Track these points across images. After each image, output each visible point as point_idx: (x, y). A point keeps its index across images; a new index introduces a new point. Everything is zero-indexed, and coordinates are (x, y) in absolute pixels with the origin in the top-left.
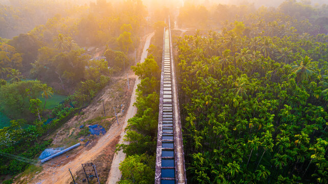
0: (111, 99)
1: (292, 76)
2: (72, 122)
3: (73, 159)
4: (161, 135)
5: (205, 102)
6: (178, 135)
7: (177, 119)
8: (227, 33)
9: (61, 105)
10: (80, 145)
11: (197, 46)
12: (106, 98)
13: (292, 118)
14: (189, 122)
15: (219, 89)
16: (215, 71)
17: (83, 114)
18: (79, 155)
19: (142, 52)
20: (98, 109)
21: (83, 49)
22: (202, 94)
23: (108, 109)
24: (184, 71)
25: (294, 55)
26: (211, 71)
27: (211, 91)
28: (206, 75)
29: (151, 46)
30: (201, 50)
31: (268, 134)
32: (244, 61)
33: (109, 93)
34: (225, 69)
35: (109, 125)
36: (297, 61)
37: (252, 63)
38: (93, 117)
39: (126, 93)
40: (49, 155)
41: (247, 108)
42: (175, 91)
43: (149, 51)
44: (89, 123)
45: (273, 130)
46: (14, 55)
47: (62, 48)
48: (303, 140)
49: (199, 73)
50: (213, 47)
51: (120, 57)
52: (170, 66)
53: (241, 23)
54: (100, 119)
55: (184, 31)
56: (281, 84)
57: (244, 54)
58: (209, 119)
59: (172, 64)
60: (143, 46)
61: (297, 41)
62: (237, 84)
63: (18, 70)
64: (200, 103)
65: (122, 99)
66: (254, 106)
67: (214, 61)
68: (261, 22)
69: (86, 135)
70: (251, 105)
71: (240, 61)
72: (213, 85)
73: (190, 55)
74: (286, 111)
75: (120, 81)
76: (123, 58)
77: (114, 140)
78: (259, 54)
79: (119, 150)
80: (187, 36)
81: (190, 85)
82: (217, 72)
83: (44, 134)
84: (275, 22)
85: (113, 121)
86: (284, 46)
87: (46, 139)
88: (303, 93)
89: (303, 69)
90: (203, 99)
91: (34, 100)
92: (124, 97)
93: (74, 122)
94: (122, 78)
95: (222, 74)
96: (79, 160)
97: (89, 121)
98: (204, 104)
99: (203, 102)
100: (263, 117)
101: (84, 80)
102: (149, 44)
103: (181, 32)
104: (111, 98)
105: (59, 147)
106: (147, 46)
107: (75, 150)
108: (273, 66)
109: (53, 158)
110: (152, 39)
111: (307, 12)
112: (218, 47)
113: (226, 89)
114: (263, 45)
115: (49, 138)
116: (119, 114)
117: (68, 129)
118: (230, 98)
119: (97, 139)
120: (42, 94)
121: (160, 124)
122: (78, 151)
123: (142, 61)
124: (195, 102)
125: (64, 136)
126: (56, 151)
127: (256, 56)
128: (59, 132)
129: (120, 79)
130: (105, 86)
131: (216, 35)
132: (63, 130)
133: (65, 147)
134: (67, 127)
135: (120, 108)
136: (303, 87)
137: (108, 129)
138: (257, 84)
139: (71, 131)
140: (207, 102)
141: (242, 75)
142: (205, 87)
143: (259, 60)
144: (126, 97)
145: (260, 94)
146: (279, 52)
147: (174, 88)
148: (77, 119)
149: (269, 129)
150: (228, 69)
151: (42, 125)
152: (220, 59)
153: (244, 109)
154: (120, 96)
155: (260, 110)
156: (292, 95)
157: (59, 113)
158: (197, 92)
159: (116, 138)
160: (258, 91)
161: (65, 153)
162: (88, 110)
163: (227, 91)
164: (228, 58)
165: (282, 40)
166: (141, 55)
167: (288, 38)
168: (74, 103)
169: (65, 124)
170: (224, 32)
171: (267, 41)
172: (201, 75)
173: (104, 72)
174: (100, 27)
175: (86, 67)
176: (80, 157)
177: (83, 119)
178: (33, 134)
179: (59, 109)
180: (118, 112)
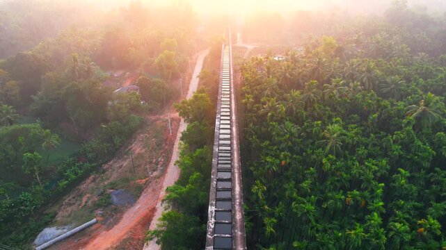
0: (144, 150)
1: (409, 123)
2: (87, 185)
3: (86, 244)
4: (213, 227)
5: (281, 161)
6: (238, 225)
7: (237, 197)
8: (311, 52)
9: (71, 159)
10: (97, 222)
11: (268, 74)
12: (137, 148)
13: (411, 189)
14: (257, 194)
15: (301, 141)
16: (295, 113)
17: (104, 172)
18: (94, 238)
19: (191, 78)
20: (125, 165)
21: (108, 74)
22: (275, 147)
23: (139, 166)
24: (250, 111)
25: (408, 86)
26: (290, 112)
27: (290, 144)
28: (282, 118)
29: (203, 72)
30: (275, 81)
31: (376, 218)
32: (337, 96)
33: (143, 141)
34: (309, 109)
35: (140, 190)
36: (413, 95)
37: (348, 101)
38: (118, 177)
39: (166, 140)
40: (49, 238)
41: (343, 173)
42: (235, 147)
43: (201, 78)
44: (111, 187)
45: (384, 211)
46: (8, 83)
47: (77, 73)
48: (430, 230)
49: (272, 116)
50: (291, 75)
51: (159, 87)
52: (230, 105)
53: (331, 39)
54: (127, 180)
55: (250, 47)
56: (392, 135)
57: (336, 86)
58: (286, 190)
59: (233, 102)
60: (193, 70)
61: (411, 64)
62: (328, 135)
63: (11, 107)
64: (272, 164)
65: (160, 149)
66: (354, 171)
67: (293, 98)
68: (359, 37)
69: (106, 206)
70: (348, 169)
71: (330, 97)
72: (292, 135)
73: (258, 87)
74: (402, 178)
75: (159, 122)
76: (163, 88)
77: (147, 215)
78: (357, 85)
79: (151, 239)
80: (255, 57)
81: (259, 132)
82: (297, 113)
83: (45, 205)
84: (379, 37)
85: (147, 184)
86: (392, 73)
87: (47, 212)
88: (425, 150)
89: (424, 111)
90: (277, 157)
91: (29, 154)
92: (164, 146)
93: (90, 186)
94: (162, 117)
95: (304, 116)
96: (94, 245)
97: (111, 184)
98: (279, 165)
99: (278, 161)
100: (366, 189)
101: (106, 121)
102: (201, 67)
103: (246, 49)
104: (144, 147)
105: (65, 225)
106: (198, 70)
107: (89, 230)
108: (379, 106)
109: (55, 243)
110: (205, 59)
111: (423, 22)
112: (299, 74)
113: (311, 141)
114: (363, 72)
115: (52, 210)
116: (155, 174)
117: (81, 195)
118: (318, 156)
119: (122, 213)
120: (43, 145)
121: (212, 205)
122: (92, 231)
123: (190, 96)
124: (266, 161)
125: (74, 207)
126: (60, 231)
127: (354, 90)
128: (67, 201)
129: (158, 119)
130: (136, 130)
131: (296, 56)
132: (74, 198)
133: (73, 225)
134: (79, 192)
135: (157, 163)
136: (424, 139)
137: (139, 197)
138: (357, 134)
139: (85, 199)
140: (283, 162)
141: (334, 120)
142: (281, 139)
143: (359, 96)
144: (167, 148)
145: (362, 151)
146: (386, 82)
147: (235, 142)
148: (94, 180)
149: (377, 209)
150: (314, 109)
151: (41, 191)
152: (302, 93)
153: (338, 173)
154: (158, 145)
155: (362, 177)
156: (408, 151)
157: (68, 173)
158: (269, 145)
159: (150, 211)
160: (358, 144)
161: (73, 235)
162: (111, 165)
163: (313, 143)
164: (313, 93)
165: (390, 64)
166: (189, 84)
167: (398, 61)
168: (90, 155)
169: (77, 187)
170: (308, 51)
171: (369, 67)
172: (274, 118)
173: (135, 109)
174: (132, 42)
175: (110, 103)
176: (95, 241)
177: (103, 180)
178: (27, 206)
179: (69, 166)
180: (154, 171)
